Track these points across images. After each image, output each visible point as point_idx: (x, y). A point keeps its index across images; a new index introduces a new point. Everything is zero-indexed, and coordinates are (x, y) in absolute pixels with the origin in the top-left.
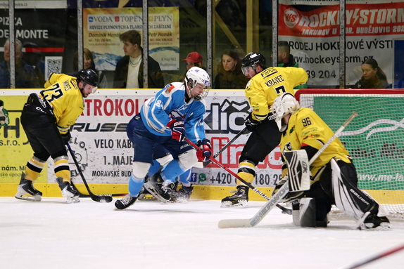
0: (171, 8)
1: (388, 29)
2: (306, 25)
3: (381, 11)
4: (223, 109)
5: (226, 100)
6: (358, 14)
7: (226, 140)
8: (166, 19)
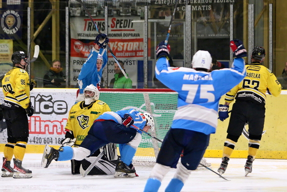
0: (8, 40)
1: (134, 54)
2: (87, 51)
3: (130, 43)
4: (37, 100)
5: (39, 94)
6: (117, 45)
7: (39, 118)
8: (5, 46)
